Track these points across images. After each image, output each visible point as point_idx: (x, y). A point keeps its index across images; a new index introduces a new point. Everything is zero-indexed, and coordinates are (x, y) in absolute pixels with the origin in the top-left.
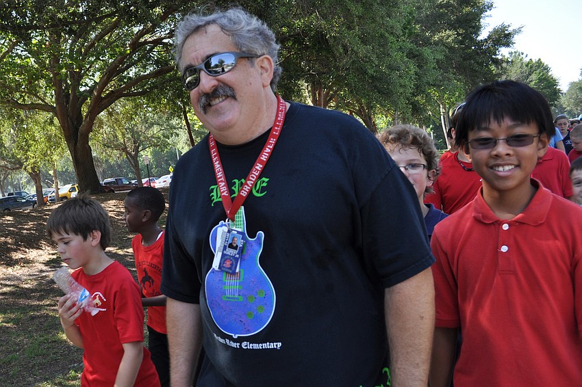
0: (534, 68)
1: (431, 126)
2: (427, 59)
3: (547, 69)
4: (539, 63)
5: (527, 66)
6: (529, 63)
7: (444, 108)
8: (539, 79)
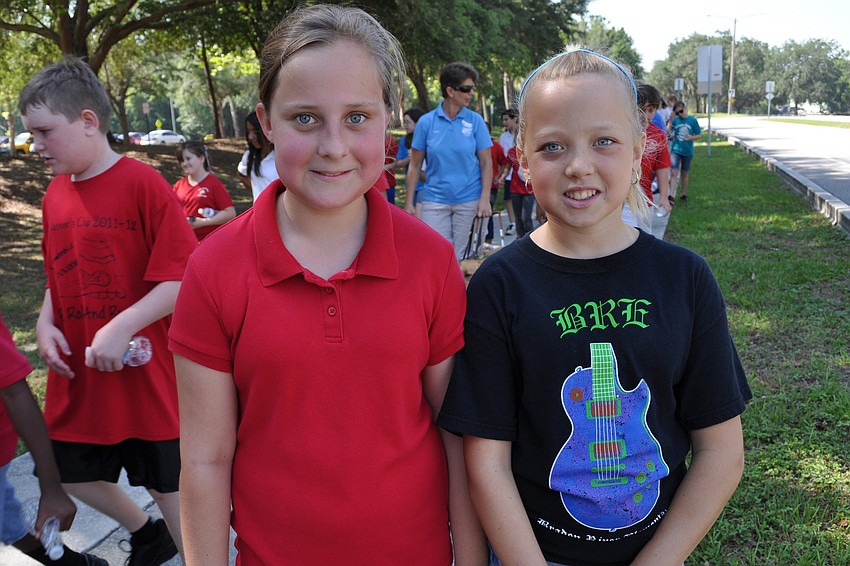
0: (615, 38)
1: (491, 97)
2: (492, 24)
3: (629, 41)
4: (622, 33)
5: (608, 35)
6: (610, 31)
7: (509, 77)
8: (620, 52)
